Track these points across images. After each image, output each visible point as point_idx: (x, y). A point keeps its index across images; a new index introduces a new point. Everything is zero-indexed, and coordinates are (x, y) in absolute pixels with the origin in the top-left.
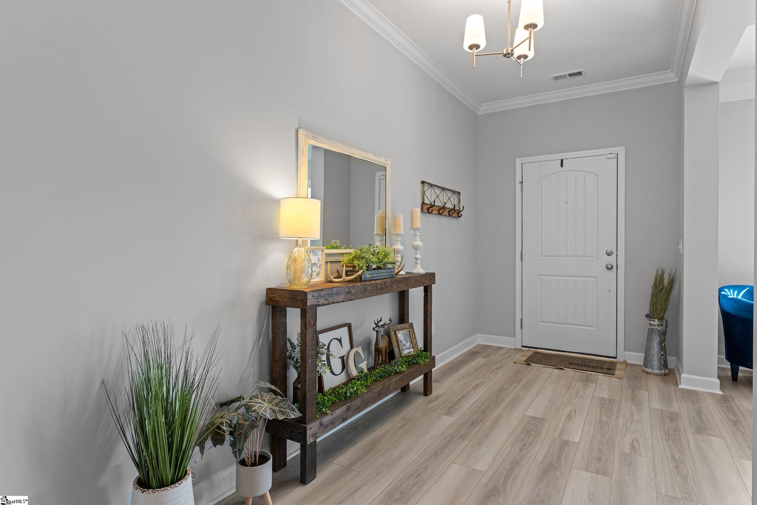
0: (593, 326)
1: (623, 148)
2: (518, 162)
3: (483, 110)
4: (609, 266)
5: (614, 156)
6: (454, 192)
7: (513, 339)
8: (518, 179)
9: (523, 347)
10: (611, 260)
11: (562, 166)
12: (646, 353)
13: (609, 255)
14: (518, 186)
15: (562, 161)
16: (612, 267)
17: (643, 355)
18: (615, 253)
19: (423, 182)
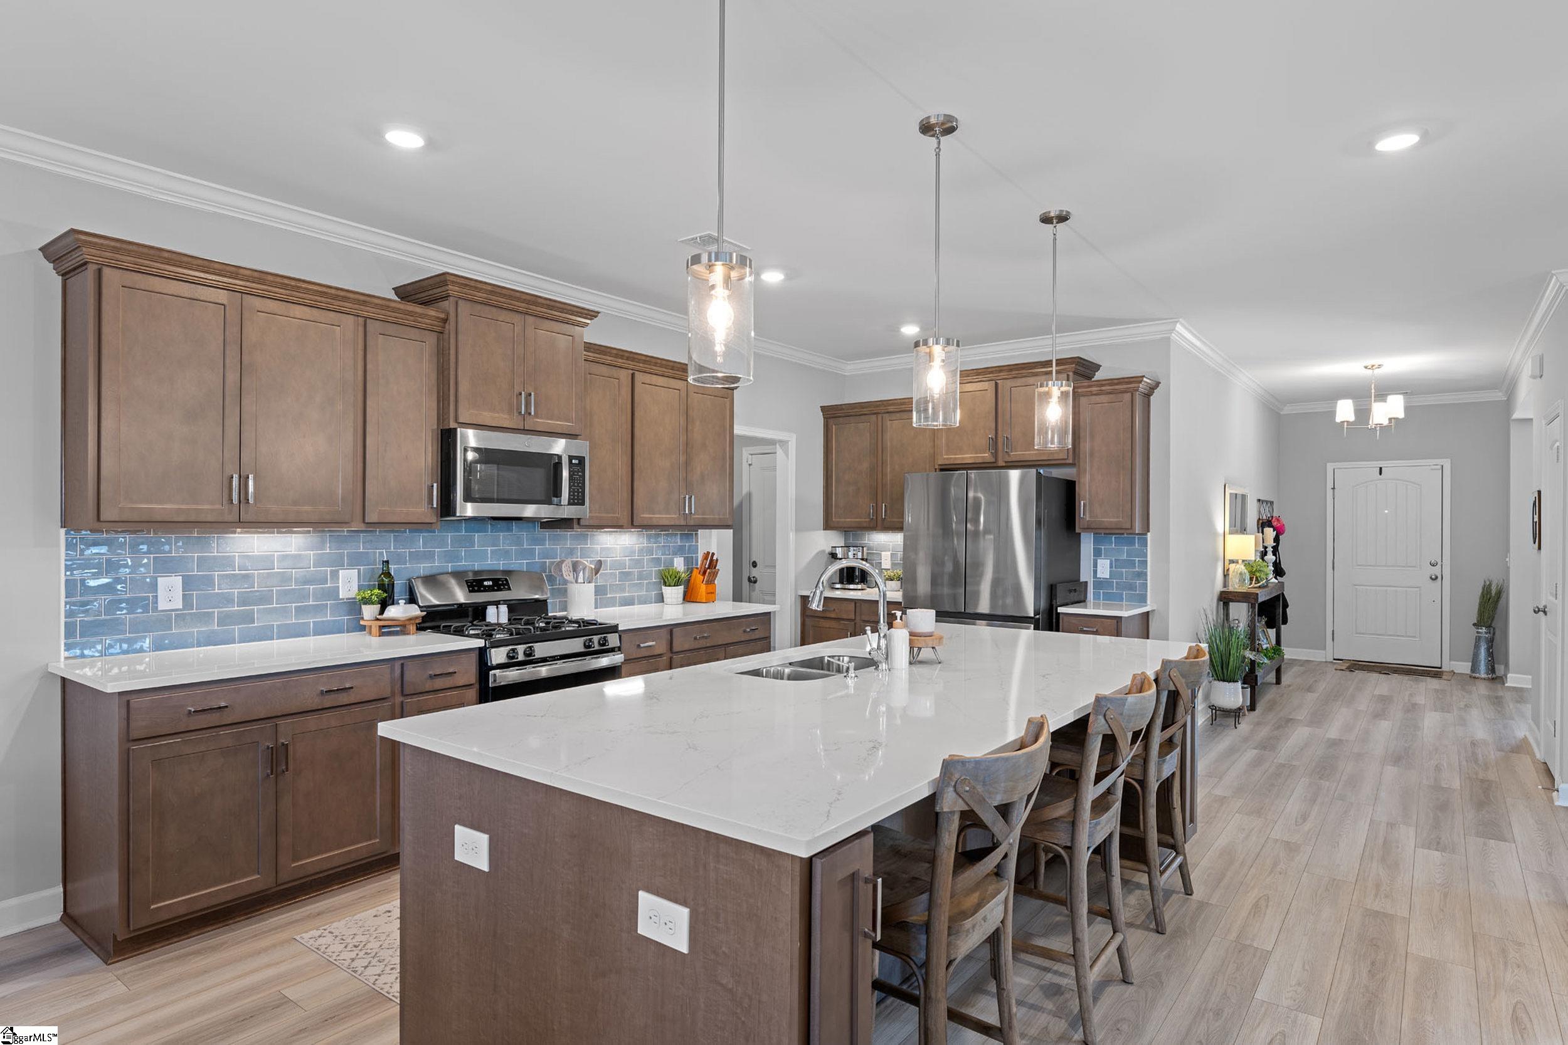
0: (1414, 637)
1: (1449, 460)
2: (1330, 467)
3: (1287, 410)
4: (1433, 577)
5: (1439, 467)
6: (1267, 502)
7: (1324, 652)
8: (1330, 485)
9: (1334, 659)
10: (1436, 571)
11: (1380, 474)
12: (1473, 662)
13: (1433, 566)
14: (1329, 492)
15: (1381, 468)
16: (1437, 578)
17: (1471, 664)
18: (1440, 563)
19: (1259, 500)
